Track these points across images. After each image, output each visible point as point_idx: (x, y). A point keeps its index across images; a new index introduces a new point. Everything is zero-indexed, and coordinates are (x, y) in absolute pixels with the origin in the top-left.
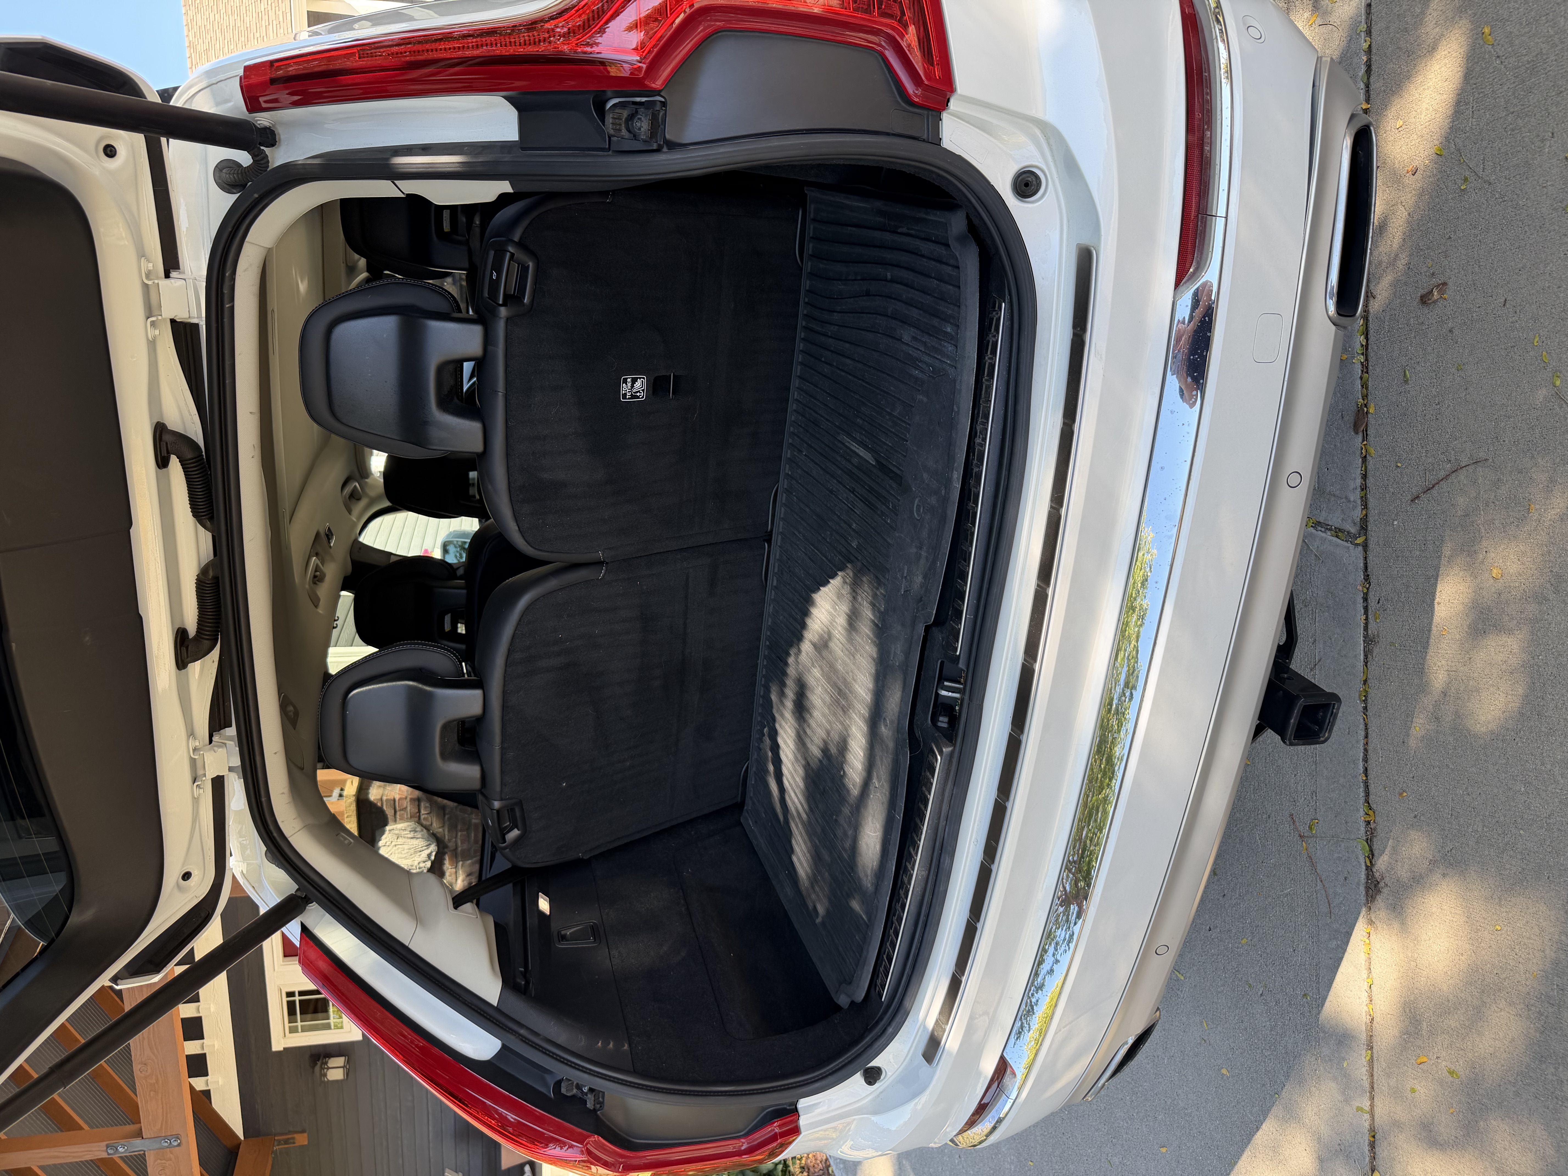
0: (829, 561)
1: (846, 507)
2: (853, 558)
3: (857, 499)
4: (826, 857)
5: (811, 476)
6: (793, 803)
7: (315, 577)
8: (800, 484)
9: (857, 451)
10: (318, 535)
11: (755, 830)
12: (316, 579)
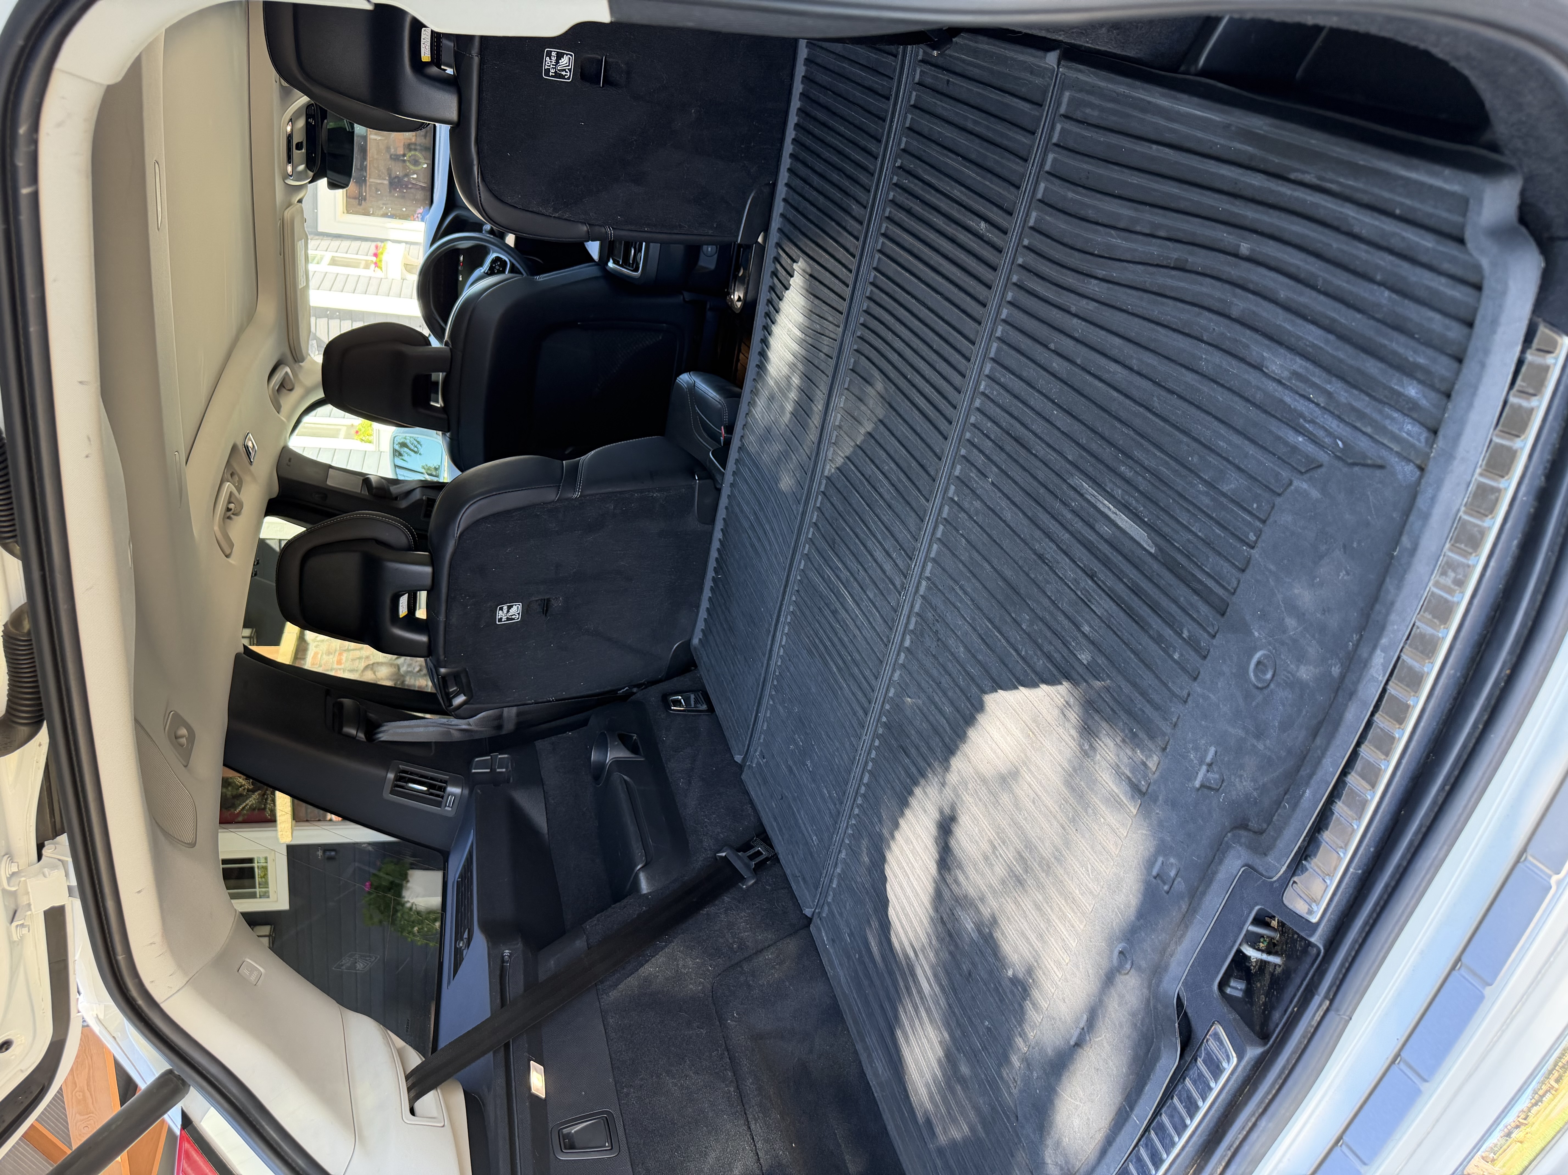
0: (1023, 658)
1: (1074, 597)
2: (1076, 676)
3: (1100, 592)
4: (965, 1069)
5: (1001, 519)
6: (901, 943)
7: (229, 510)
8: (975, 522)
9: (1112, 516)
10: (234, 448)
11: (831, 951)
12: (229, 513)
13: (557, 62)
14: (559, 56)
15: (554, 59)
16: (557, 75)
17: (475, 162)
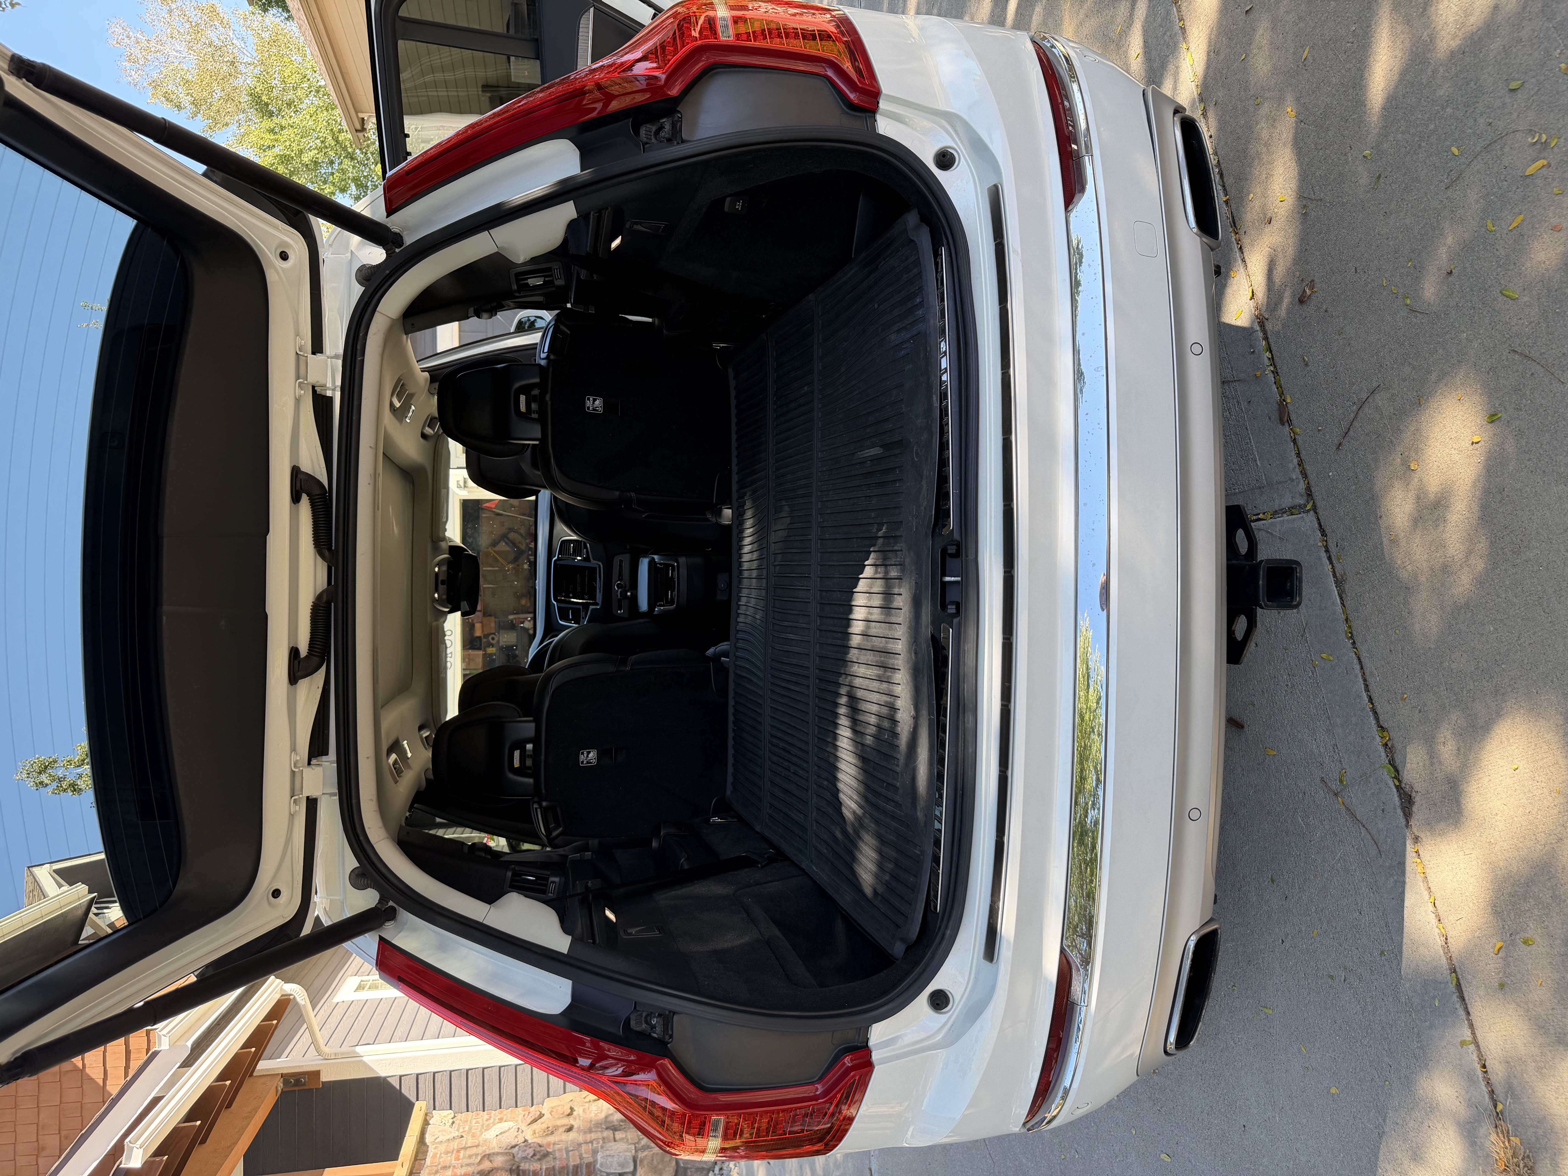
13: (593, 403)
14: (594, 400)
15: (591, 402)
16: (594, 410)
17: (552, 455)
